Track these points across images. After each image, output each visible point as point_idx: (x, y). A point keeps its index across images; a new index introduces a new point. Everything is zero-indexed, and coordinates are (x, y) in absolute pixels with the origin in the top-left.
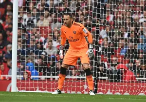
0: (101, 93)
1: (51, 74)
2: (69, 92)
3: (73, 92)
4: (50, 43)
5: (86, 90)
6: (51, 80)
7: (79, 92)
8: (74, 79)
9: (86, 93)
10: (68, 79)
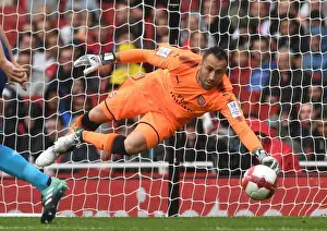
2: (88, 214)
4: (24, 58)
5: (143, 206)
7: (122, 213)
8: (105, 173)
9: (143, 214)
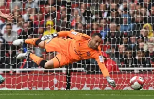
0: (75, 89)
1: (11, 67)
2: (34, 89)
3: (39, 89)
4: (9, 27)
5: (56, 86)
6: (11, 73)
7: (48, 89)
8: (41, 72)
9: (56, 89)
10: (33, 71)
